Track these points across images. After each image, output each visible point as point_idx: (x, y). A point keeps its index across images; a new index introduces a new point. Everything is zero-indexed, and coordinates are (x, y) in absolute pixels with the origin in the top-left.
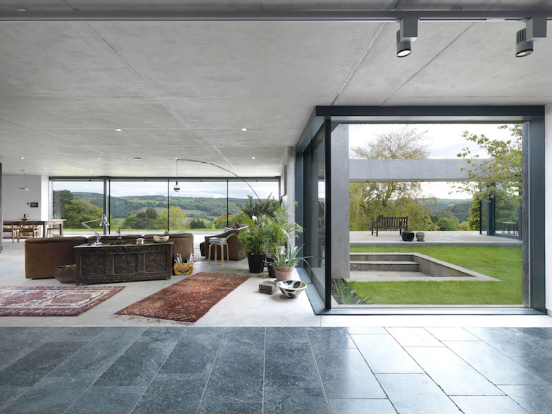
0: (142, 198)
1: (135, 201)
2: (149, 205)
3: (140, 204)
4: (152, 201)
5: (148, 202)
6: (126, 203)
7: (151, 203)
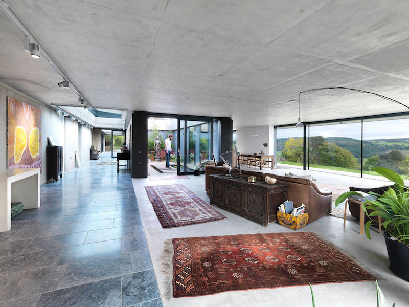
0: (388, 141)
1: (381, 143)
2: (397, 147)
3: (386, 146)
4: (401, 144)
5: (396, 145)
6: (372, 145)
7: (398, 146)
